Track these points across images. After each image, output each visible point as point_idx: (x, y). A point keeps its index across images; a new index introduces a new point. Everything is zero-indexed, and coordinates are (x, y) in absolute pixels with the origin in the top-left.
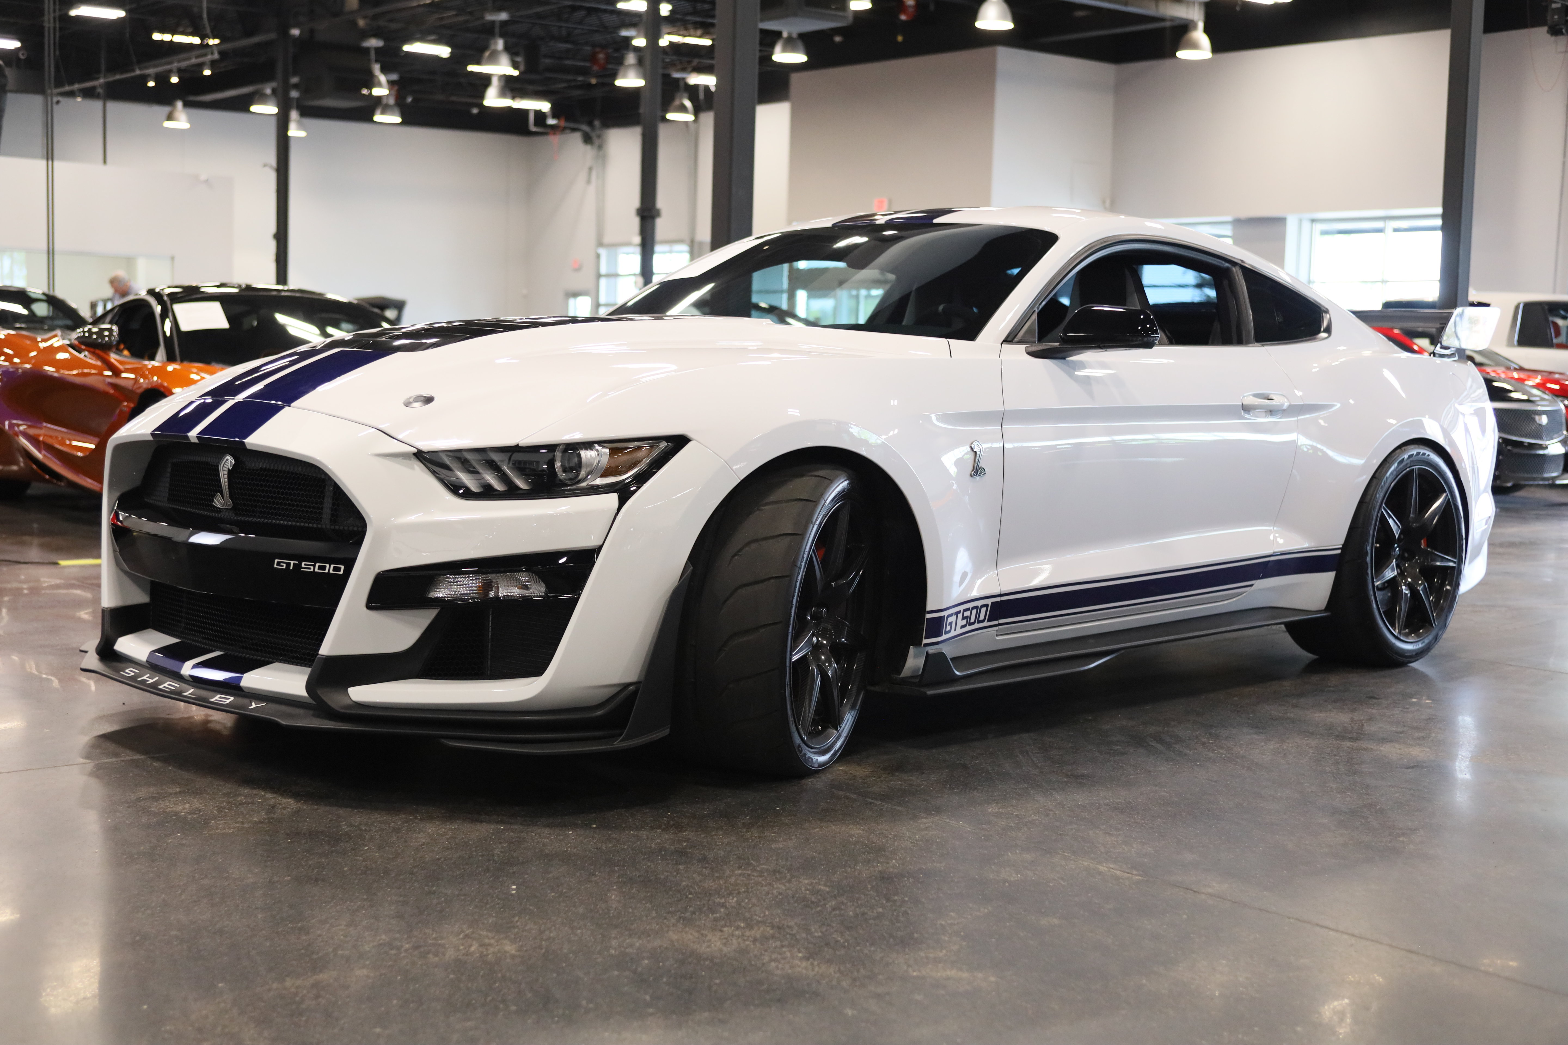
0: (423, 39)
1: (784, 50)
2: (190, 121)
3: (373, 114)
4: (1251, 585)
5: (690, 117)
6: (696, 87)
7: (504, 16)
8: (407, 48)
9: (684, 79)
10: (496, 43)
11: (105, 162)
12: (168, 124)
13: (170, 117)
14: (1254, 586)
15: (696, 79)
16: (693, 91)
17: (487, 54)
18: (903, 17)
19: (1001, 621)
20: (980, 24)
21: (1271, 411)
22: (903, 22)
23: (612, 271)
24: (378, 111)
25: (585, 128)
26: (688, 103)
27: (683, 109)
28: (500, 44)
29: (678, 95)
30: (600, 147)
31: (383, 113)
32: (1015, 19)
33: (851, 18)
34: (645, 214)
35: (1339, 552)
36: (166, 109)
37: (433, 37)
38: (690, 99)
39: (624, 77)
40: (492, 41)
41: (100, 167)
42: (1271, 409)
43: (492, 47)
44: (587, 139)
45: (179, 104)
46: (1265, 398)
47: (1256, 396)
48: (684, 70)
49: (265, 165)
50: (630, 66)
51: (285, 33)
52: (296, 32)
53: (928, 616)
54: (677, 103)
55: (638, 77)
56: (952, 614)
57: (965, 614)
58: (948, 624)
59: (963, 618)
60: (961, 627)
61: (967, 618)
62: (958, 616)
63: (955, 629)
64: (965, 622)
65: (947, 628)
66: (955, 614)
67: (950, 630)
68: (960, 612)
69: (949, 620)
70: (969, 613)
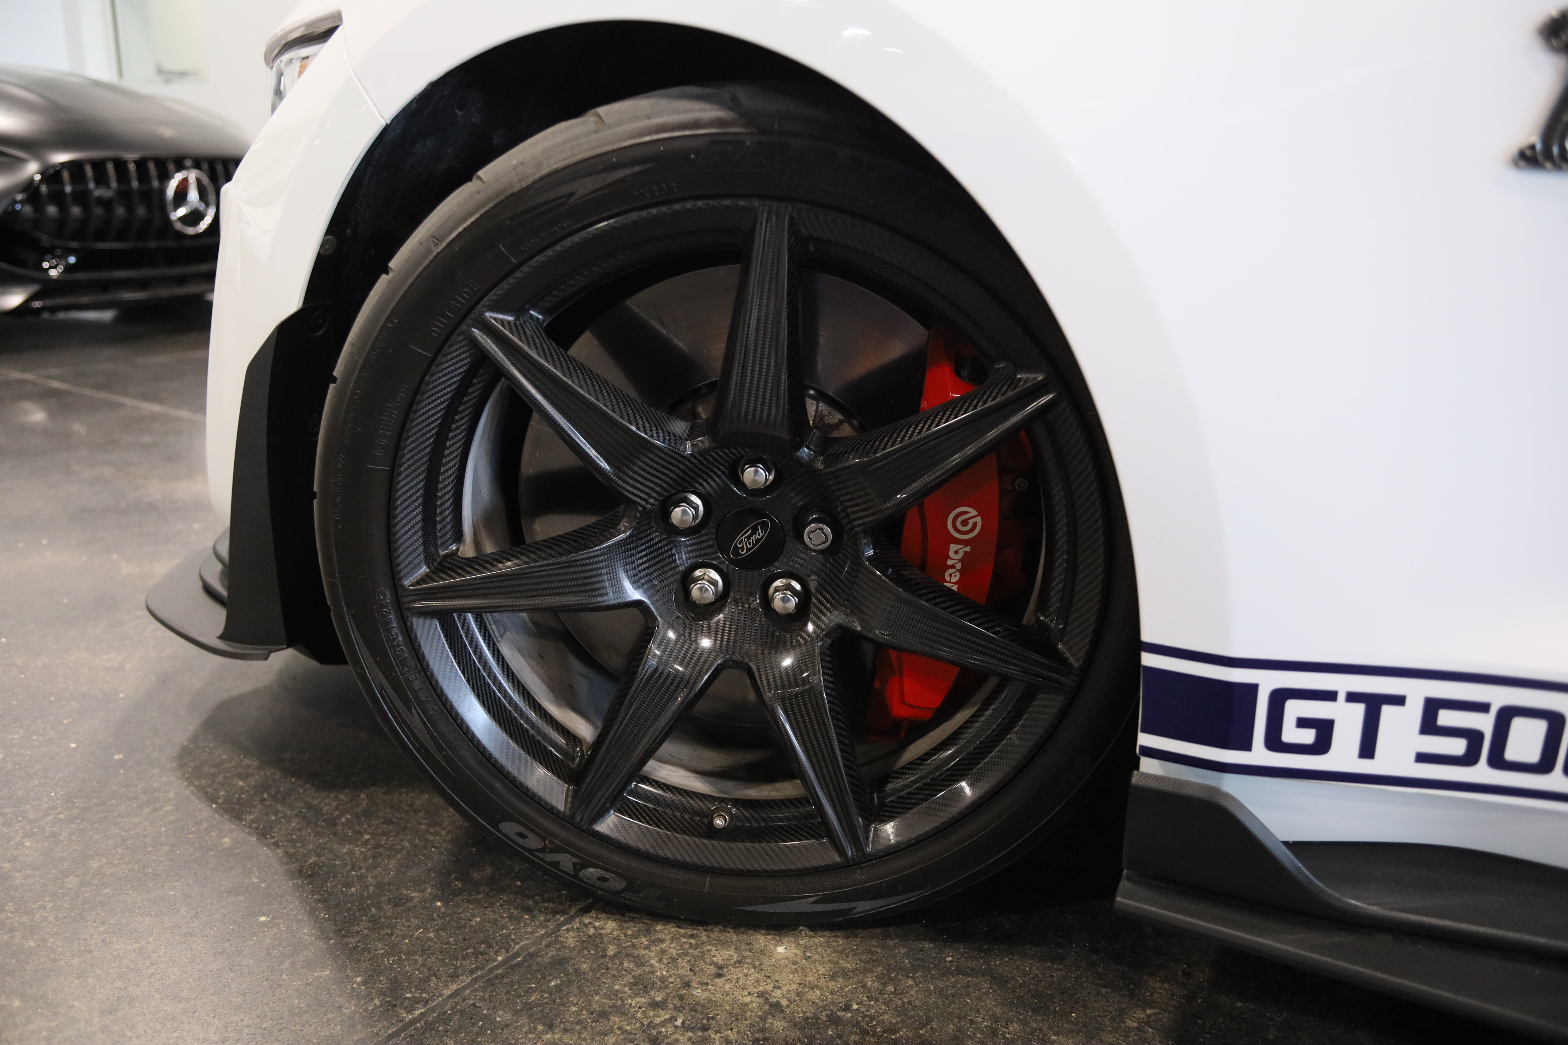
56: (1330, 696)
57: (1446, 718)
58: (1303, 723)
59: (1429, 726)
60: (1422, 758)
61: (1474, 737)
62: (1387, 712)
63: (1368, 749)
64: (1457, 747)
65: (1291, 734)
66: (1352, 697)
67: (1322, 746)
68: (1399, 700)
69: (1294, 709)
70: (1485, 723)
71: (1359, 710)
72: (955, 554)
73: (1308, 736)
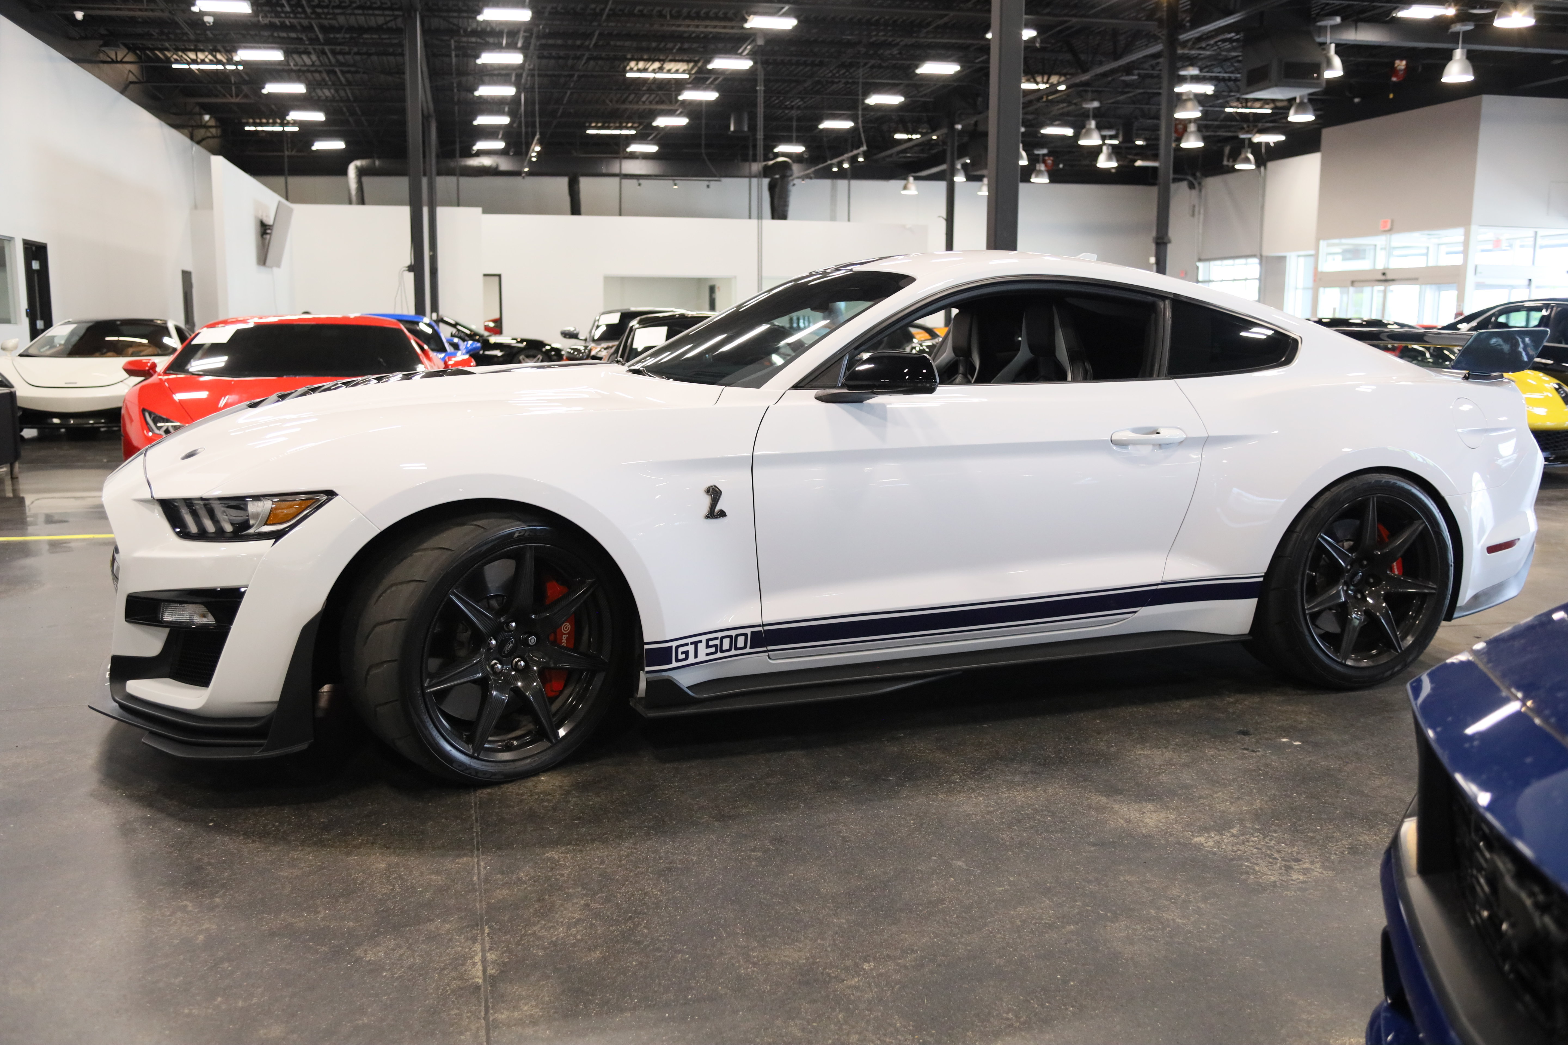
0: (1051, 124)
1: (1296, 113)
2: (918, 190)
3: (1030, 177)
4: (1135, 612)
5: (1252, 167)
6: (1259, 144)
7: (1096, 104)
8: (1043, 131)
9: (1250, 139)
10: (1090, 124)
11: (849, 220)
12: (904, 192)
13: (905, 188)
14: (1136, 614)
15: (1258, 138)
16: (1256, 148)
17: (1084, 131)
18: (1394, 79)
19: (770, 648)
20: (1445, 79)
21: (1160, 445)
22: (1394, 82)
23: (1207, 279)
24: (1033, 176)
25: (1190, 178)
26: (1251, 157)
27: (1247, 160)
28: (1093, 124)
29: (1243, 151)
30: (1200, 191)
31: (1037, 176)
32: (1475, 72)
33: (1324, 85)
34: (1159, 241)
35: (1261, 579)
36: (903, 183)
37: (1057, 123)
38: (1252, 154)
39: (1187, 141)
40: (1087, 122)
41: (848, 223)
42: (1160, 443)
43: (1088, 126)
44: (1191, 186)
45: (911, 179)
46: (1152, 433)
47: (1136, 430)
48: (1248, 132)
49: (939, 217)
50: (1191, 132)
51: (952, 128)
52: (959, 127)
53: (646, 647)
54: (1243, 156)
55: (1198, 140)
56: (687, 644)
57: (711, 643)
58: (682, 653)
59: (708, 646)
60: (707, 655)
61: (716, 646)
62: (699, 645)
63: (696, 656)
64: (713, 650)
65: (681, 656)
66: (692, 643)
67: (687, 658)
68: (701, 641)
69: (681, 650)
70: (717, 642)
71: (693, 646)
72: (564, 637)
73: (683, 656)
